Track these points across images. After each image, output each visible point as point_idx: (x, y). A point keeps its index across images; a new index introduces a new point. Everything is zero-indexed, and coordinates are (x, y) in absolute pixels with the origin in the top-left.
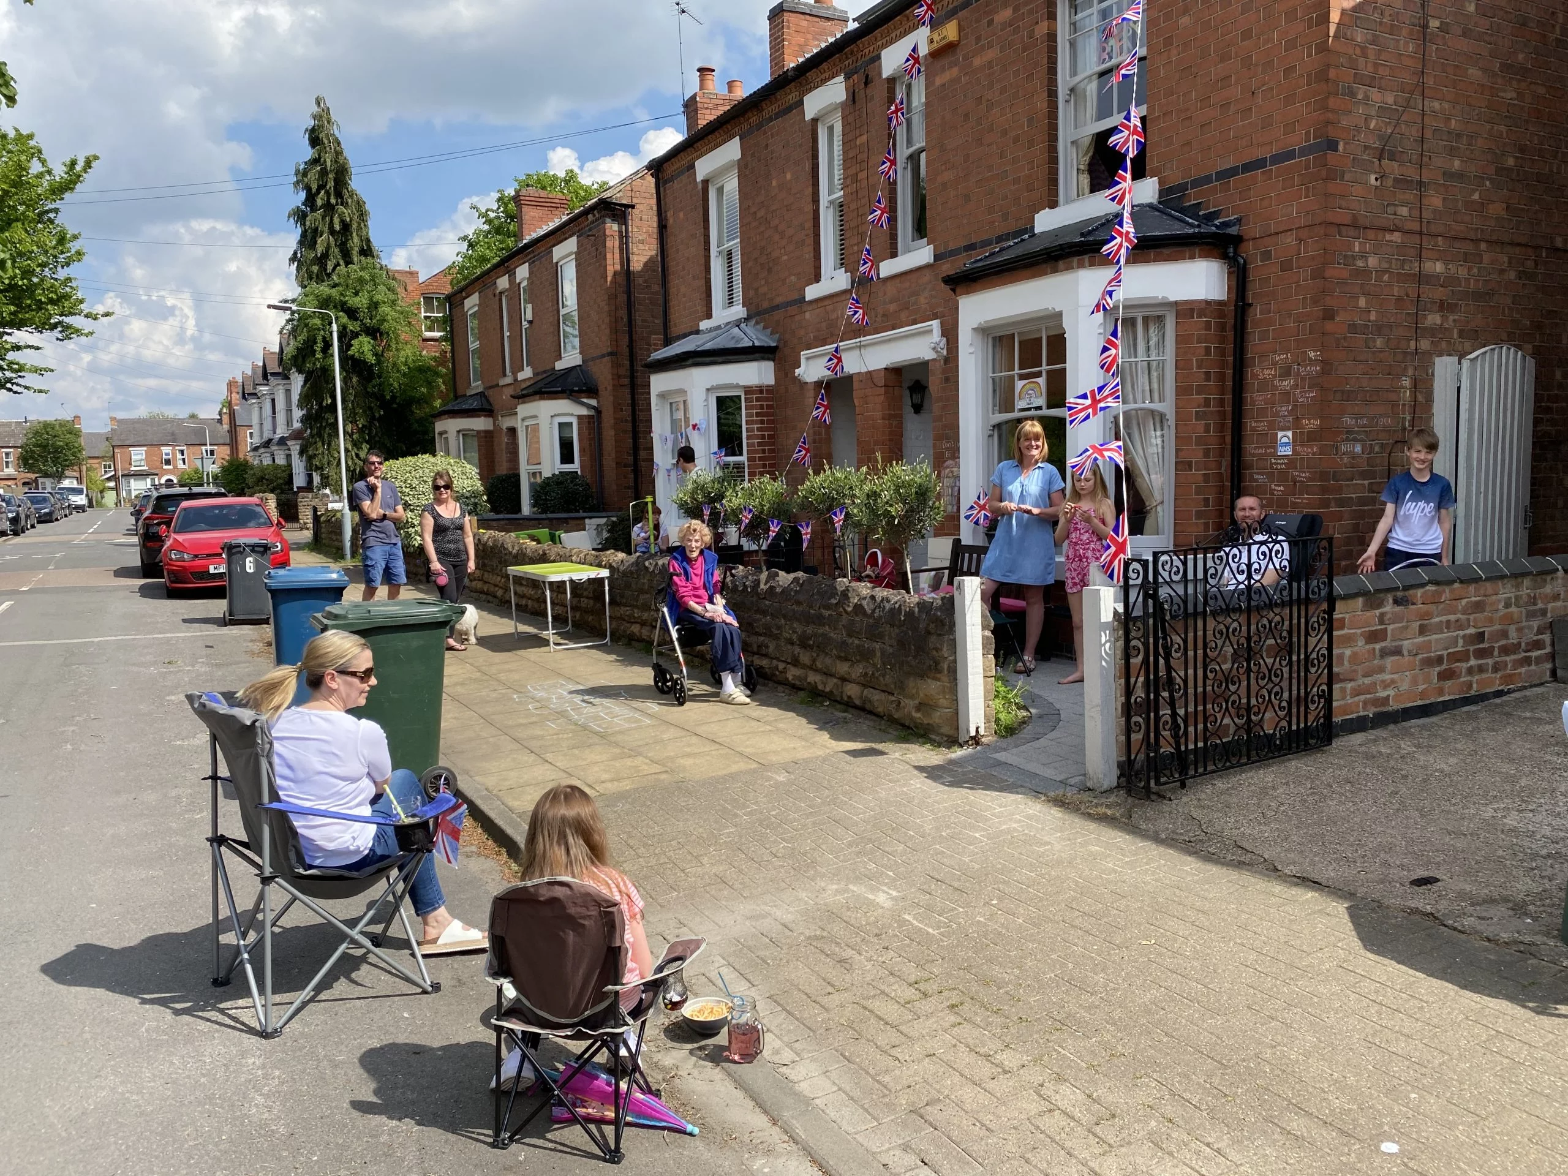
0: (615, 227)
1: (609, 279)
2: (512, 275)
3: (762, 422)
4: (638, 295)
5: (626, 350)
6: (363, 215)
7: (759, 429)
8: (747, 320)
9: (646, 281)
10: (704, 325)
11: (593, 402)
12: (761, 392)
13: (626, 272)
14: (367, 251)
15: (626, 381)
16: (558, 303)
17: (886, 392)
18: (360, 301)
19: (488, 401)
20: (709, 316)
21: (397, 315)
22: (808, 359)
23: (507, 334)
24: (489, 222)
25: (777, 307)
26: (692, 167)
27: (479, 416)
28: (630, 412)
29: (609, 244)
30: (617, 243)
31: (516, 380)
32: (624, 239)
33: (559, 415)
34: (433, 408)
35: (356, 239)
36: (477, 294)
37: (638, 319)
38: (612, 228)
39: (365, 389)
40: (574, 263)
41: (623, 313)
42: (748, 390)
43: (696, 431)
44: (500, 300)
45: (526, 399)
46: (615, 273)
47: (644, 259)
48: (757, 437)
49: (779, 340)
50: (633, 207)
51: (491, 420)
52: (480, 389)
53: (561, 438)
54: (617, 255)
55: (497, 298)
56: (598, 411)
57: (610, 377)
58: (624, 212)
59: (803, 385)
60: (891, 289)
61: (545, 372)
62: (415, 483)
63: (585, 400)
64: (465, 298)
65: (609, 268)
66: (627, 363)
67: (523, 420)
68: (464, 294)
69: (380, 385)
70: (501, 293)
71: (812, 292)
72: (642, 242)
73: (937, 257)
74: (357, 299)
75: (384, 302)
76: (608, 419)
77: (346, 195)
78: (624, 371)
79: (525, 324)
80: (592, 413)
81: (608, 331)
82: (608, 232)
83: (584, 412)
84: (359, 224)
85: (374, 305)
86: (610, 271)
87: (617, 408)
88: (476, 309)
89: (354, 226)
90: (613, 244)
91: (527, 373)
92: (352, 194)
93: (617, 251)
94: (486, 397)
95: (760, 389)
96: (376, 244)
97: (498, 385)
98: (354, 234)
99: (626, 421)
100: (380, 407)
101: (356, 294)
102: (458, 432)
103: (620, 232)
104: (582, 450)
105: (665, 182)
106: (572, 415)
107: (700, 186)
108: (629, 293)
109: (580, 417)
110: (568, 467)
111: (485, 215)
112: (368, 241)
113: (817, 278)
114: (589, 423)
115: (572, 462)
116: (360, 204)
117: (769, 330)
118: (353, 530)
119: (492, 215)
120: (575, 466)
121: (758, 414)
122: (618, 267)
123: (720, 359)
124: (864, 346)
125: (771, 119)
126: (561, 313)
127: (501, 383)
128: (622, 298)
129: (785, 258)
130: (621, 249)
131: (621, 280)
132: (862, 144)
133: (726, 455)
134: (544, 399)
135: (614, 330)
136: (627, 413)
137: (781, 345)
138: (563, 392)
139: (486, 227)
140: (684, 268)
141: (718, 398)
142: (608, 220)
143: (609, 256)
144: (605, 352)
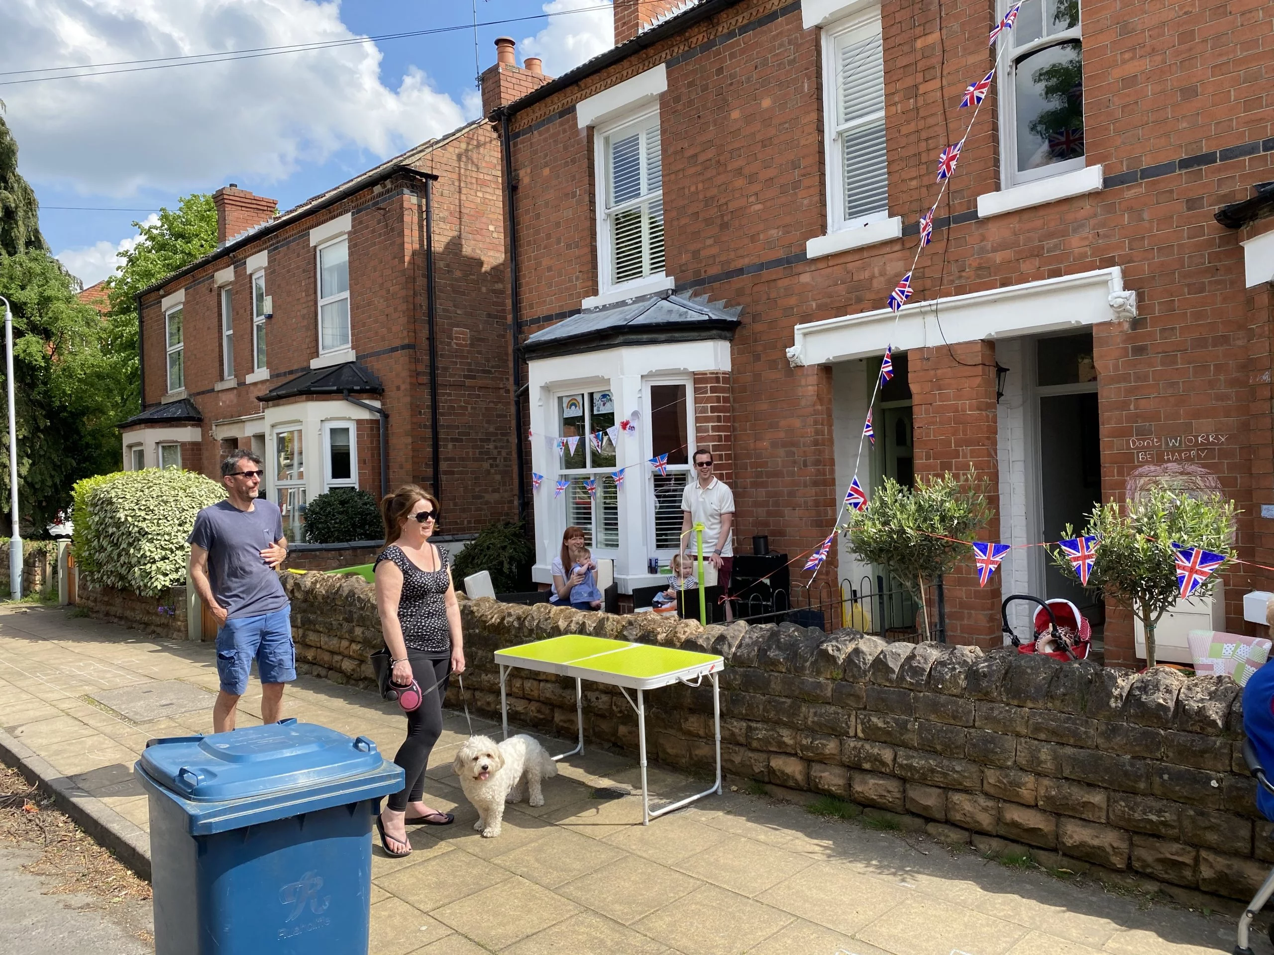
0: (414, 200)
1: (407, 259)
2: (240, 265)
3: (719, 419)
4: (440, 281)
5: (425, 344)
6: (30, 203)
7: (714, 428)
8: (674, 292)
9: (448, 266)
10: (588, 303)
11: (377, 404)
12: (717, 380)
13: (427, 254)
14: (35, 242)
15: (425, 379)
16: (316, 293)
17: (984, 374)
18: (30, 295)
19: (195, 409)
20: (595, 293)
21: (73, 314)
22: (805, 335)
23: (227, 332)
24: (152, 238)
25: (740, 271)
26: (572, 110)
27: (185, 426)
28: (429, 416)
29: (407, 218)
30: (416, 218)
31: (242, 384)
32: (425, 216)
33: (332, 419)
34: (109, 418)
35: (22, 229)
36: (183, 291)
37: (439, 307)
38: (411, 200)
39: (28, 396)
40: (346, 244)
41: (422, 300)
42: (699, 378)
43: (627, 431)
44: (219, 295)
45: (281, 401)
46: (414, 253)
47: (446, 240)
48: (713, 438)
49: (742, 314)
50: (435, 178)
51: (199, 430)
52: (184, 396)
53: (332, 446)
54: (416, 233)
55: (215, 293)
56: (386, 416)
57: (405, 374)
58: (426, 185)
59: (793, 370)
60: (995, 233)
61: (291, 372)
62: (152, 504)
63: (367, 402)
64: (164, 296)
65: (406, 246)
66: (426, 358)
67: (273, 426)
68: (162, 292)
69: (46, 392)
70: (220, 288)
71: (815, 247)
72: (444, 220)
73: (1106, 182)
74: (26, 292)
75: (58, 299)
76: (400, 423)
77: (12, 179)
78: (423, 368)
79: (259, 320)
80: (377, 416)
81: (403, 320)
82: (406, 205)
83: (365, 415)
84: (26, 212)
85: (45, 301)
86: (408, 249)
87: (415, 410)
88: (181, 307)
89: (21, 213)
90: (411, 219)
91: (261, 374)
92: (19, 180)
93: (416, 227)
94: (192, 405)
95: (715, 377)
96: (46, 236)
97: (213, 390)
98: (20, 223)
99: (425, 426)
100: (46, 417)
101: (23, 288)
102: (157, 443)
103: (420, 206)
104: (362, 462)
105: (517, 135)
106: (350, 419)
107: (584, 134)
108: (429, 277)
109: (359, 422)
110: (341, 482)
111: (149, 231)
112: (36, 232)
113: (822, 230)
114: (372, 429)
115: (348, 475)
116: (26, 191)
117: (721, 303)
118: (26, 562)
119: (155, 232)
120: (353, 481)
121: (713, 409)
122: (416, 246)
123: (663, 337)
124: (943, 310)
125: (731, 34)
126: (320, 304)
127: (219, 386)
128: (421, 282)
129: (758, 207)
130: (421, 227)
131: (421, 261)
132: (932, 47)
133: (669, 463)
134: (312, 400)
135: (413, 320)
136: (426, 416)
137: (747, 320)
138: (339, 391)
139: (149, 244)
140: (549, 236)
141: (654, 389)
142: (406, 191)
143: (407, 232)
144: (397, 343)
